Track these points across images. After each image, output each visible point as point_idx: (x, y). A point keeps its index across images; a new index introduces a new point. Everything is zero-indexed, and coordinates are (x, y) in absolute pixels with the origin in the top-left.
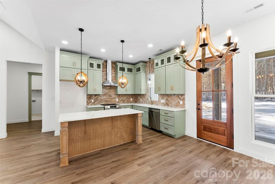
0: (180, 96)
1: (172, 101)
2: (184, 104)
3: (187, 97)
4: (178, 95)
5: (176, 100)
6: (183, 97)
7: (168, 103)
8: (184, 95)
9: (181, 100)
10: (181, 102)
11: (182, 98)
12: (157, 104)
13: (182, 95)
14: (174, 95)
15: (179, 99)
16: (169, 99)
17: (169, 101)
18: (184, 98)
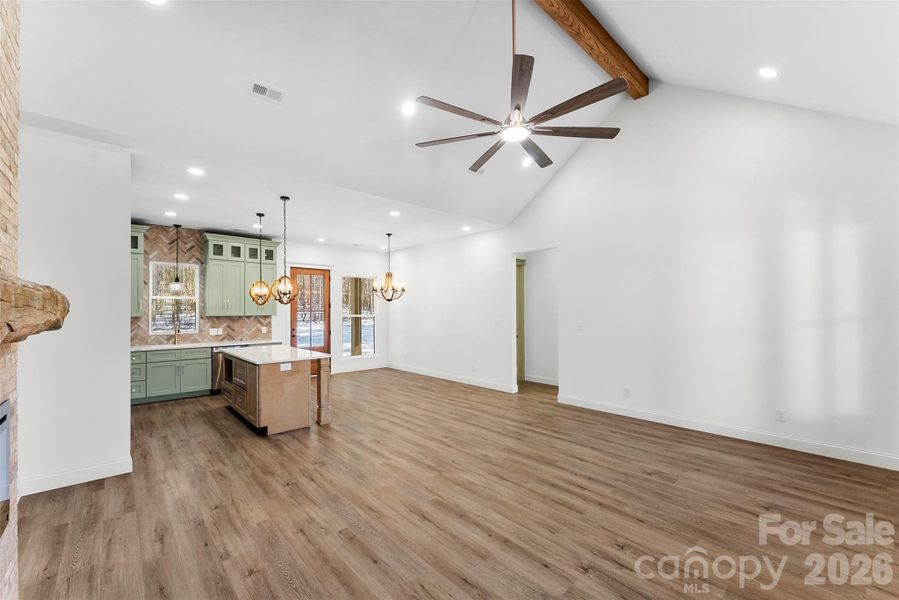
0: (261, 320)
1: (243, 329)
2: (269, 332)
3: (274, 320)
4: (256, 317)
5: (254, 326)
6: (267, 321)
7: (231, 333)
8: (269, 316)
9: (263, 325)
10: (264, 330)
11: (265, 322)
12: (195, 341)
13: (265, 317)
14: (249, 317)
15: (259, 325)
16: (236, 326)
17: (233, 330)
18: (270, 323)
